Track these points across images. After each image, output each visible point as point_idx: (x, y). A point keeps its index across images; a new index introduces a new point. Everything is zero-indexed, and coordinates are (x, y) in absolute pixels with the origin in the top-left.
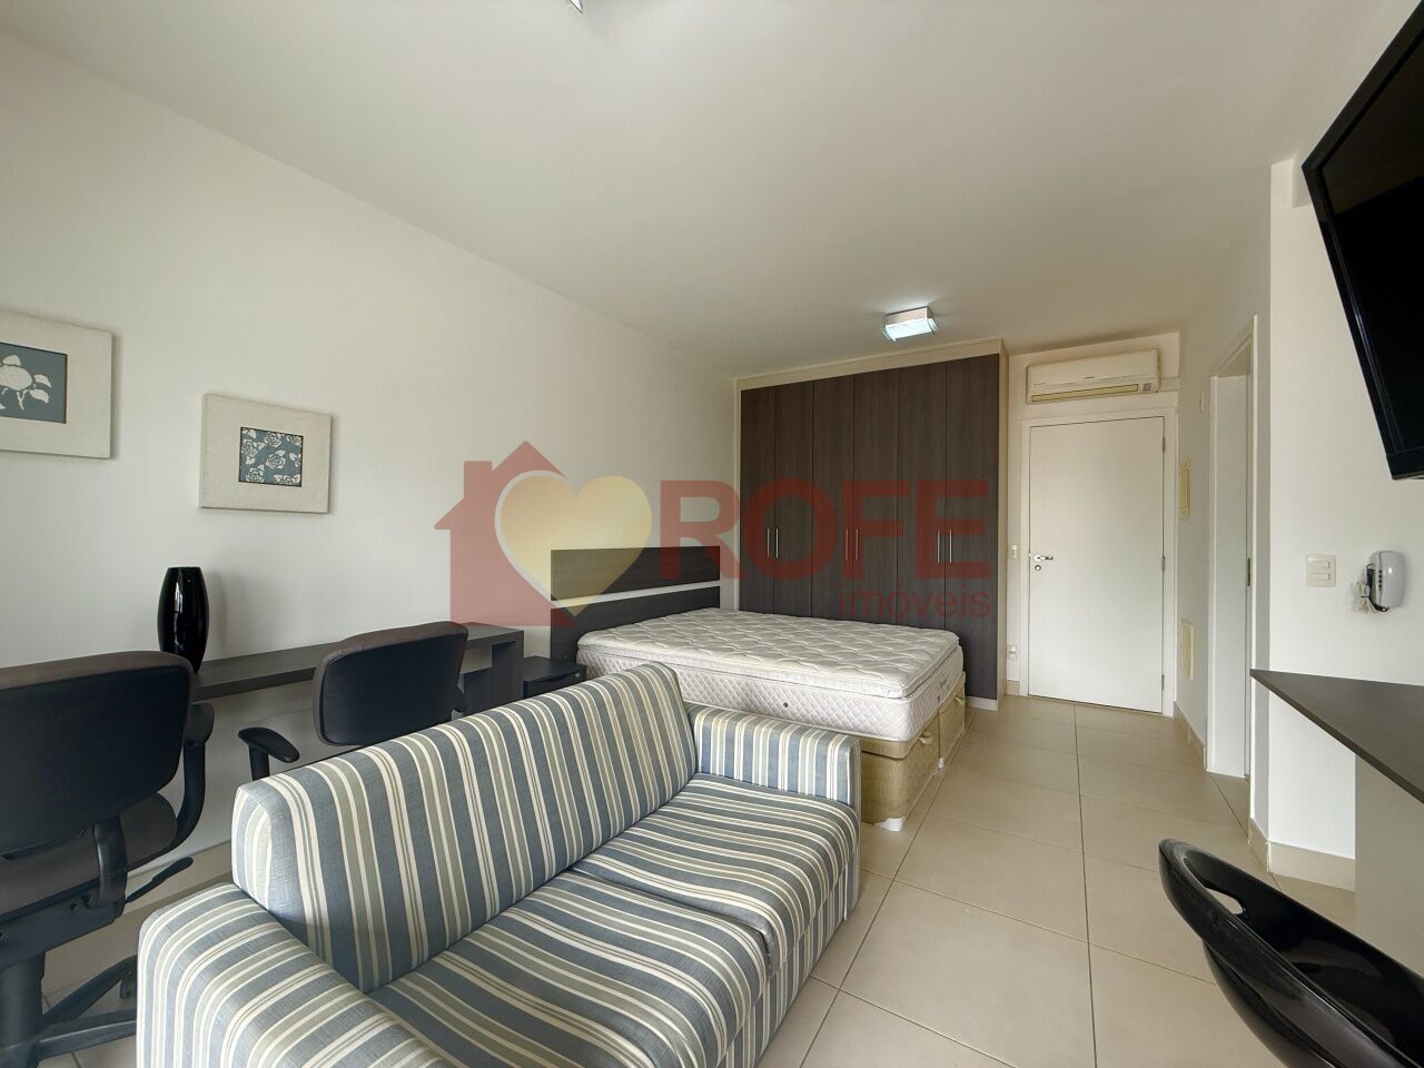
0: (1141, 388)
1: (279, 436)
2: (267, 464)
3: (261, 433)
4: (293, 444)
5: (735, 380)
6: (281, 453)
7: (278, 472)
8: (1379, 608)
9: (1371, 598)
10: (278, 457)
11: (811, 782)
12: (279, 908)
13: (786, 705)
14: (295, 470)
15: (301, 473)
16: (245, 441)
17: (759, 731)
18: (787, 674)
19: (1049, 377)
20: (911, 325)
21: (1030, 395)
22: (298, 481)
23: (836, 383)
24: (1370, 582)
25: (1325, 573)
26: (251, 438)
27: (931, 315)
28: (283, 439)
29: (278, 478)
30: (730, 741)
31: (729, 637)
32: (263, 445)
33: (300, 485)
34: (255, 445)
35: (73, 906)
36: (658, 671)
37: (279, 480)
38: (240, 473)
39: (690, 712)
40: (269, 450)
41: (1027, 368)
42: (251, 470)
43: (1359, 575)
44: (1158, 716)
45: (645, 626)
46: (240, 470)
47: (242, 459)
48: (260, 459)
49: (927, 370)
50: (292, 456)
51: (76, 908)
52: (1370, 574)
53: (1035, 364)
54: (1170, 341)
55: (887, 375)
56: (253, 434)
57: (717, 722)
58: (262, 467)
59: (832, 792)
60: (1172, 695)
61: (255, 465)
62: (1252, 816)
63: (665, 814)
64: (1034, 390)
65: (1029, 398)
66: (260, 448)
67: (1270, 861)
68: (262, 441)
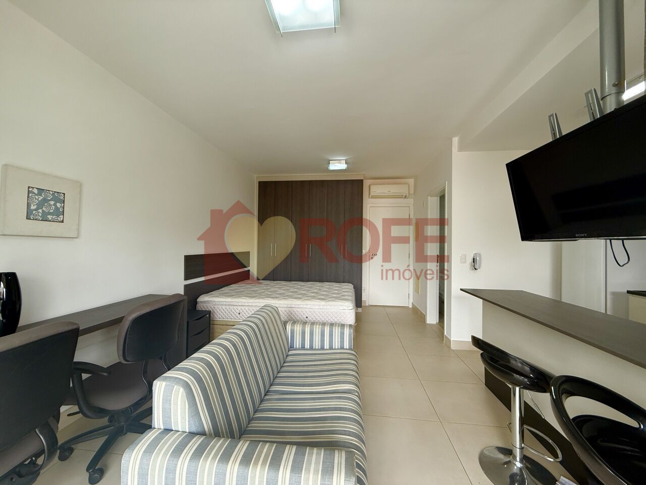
0: (404, 196)
1: (51, 193)
2: (44, 209)
3: (41, 191)
4: (59, 198)
5: (256, 176)
6: (52, 203)
7: (50, 214)
8: (476, 269)
9: (474, 266)
10: (50, 205)
11: (338, 343)
12: (194, 430)
13: (307, 317)
14: (60, 213)
15: (63, 215)
16: (30, 195)
17: (316, 327)
18: (307, 305)
19: (377, 190)
20: (338, 165)
21: (371, 195)
22: (62, 219)
23: (302, 183)
24: (474, 262)
25: (463, 259)
26: (35, 193)
27: (346, 163)
28: (53, 194)
29: (50, 217)
30: (303, 333)
31: (270, 292)
32: (42, 198)
33: (62, 222)
34: (37, 197)
35: (12, 479)
36: (273, 308)
37: (50, 219)
38: (27, 214)
39: (285, 324)
40: (45, 200)
41: (370, 185)
42: (34, 212)
43: (471, 260)
44: (407, 308)
45: (225, 289)
46: (27, 212)
47: (29, 205)
48: (40, 205)
49: (338, 182)
50: (58, 205)
51: (14, 480)
52: (474, 259)
53: (373, 184)
54: (411, 181)
55: (322, 182)
56: (36, 191)
57: (297, 326)
58: (40, 211)
59: (346, 345)
60: (411, 300)
61: (36, 210)
62: (445, 334)
63: (285, 366)
64: (372, 194)
65: (370, 197)
66: (40, 199)
67: (452, 346)
68: (41, 195)
